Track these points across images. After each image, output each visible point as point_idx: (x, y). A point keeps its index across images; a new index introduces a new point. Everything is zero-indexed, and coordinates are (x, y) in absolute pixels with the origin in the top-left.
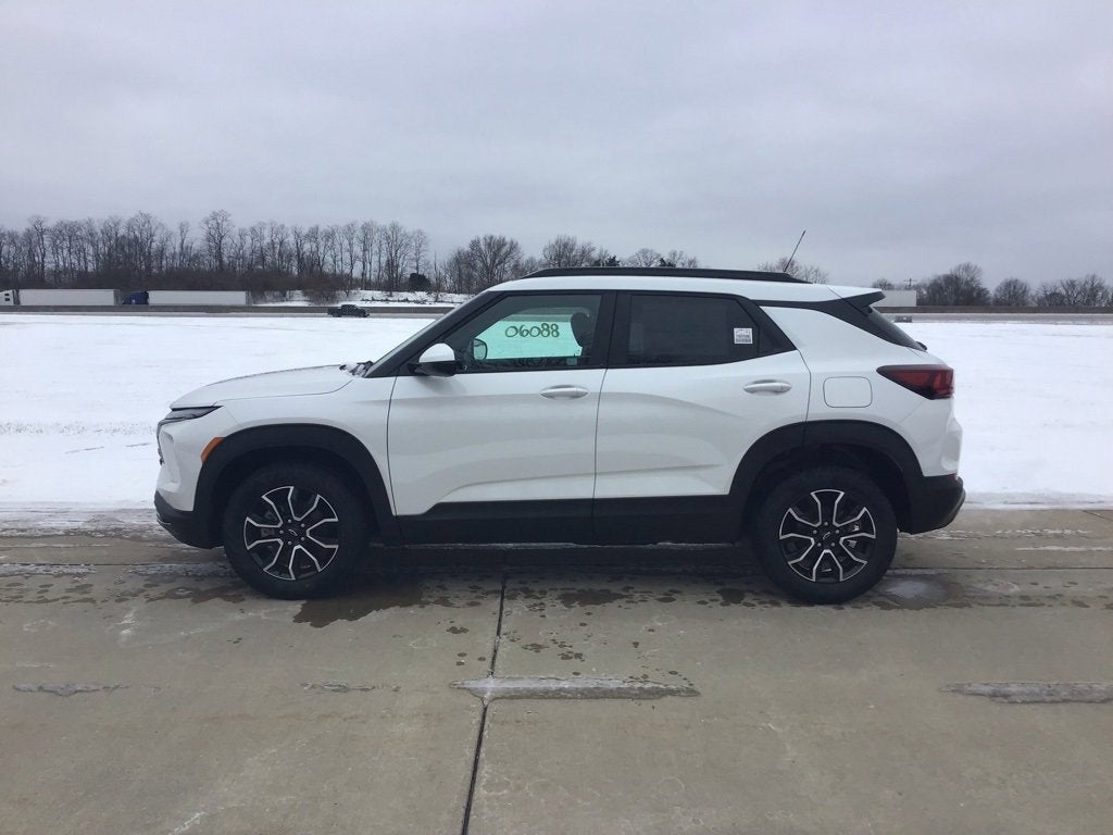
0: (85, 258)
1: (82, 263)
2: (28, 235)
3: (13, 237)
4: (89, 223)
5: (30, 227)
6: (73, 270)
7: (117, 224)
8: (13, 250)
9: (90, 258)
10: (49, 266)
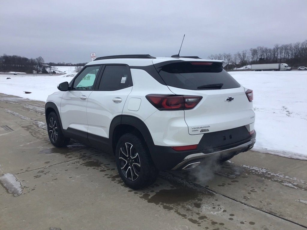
0: (289, 55)
1: (288, 56)
2: (274, 49)
3: (270, 50)
4: (291, 45)
5: (275, 47)
6: (285, 58)
7: (299, 44)
8: (270, 54)
9: (290, 55)
10: (279, 57)
